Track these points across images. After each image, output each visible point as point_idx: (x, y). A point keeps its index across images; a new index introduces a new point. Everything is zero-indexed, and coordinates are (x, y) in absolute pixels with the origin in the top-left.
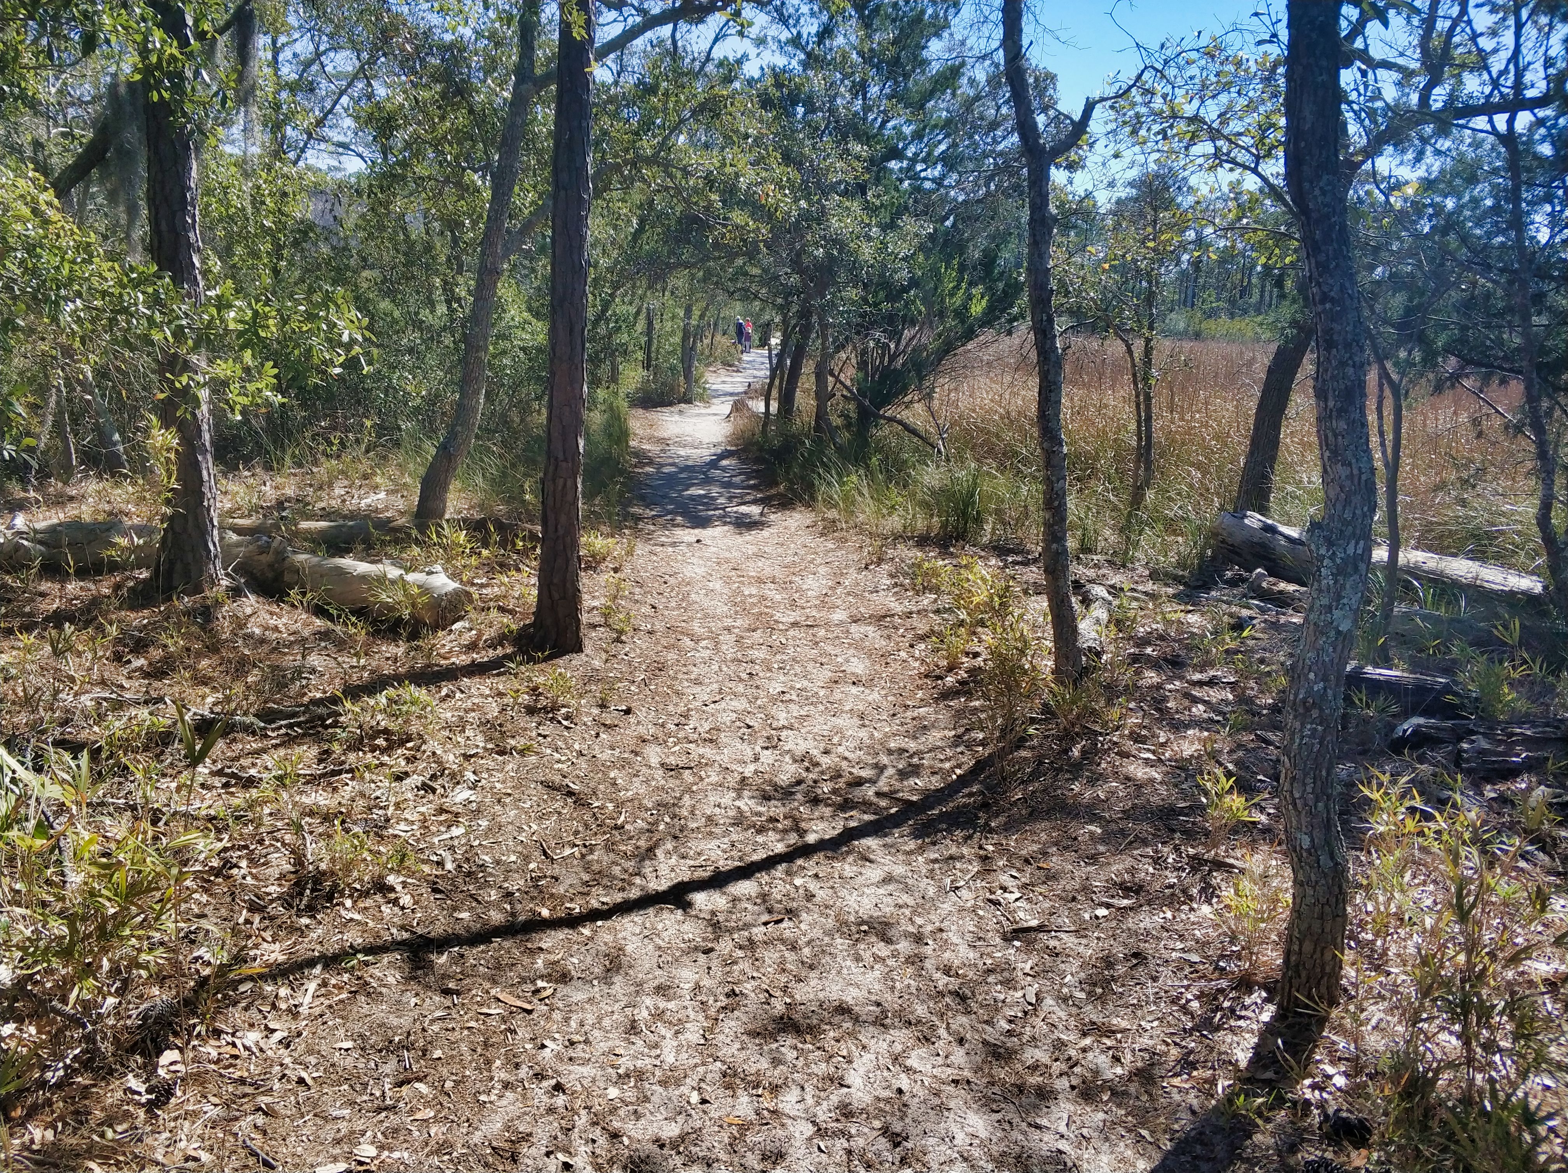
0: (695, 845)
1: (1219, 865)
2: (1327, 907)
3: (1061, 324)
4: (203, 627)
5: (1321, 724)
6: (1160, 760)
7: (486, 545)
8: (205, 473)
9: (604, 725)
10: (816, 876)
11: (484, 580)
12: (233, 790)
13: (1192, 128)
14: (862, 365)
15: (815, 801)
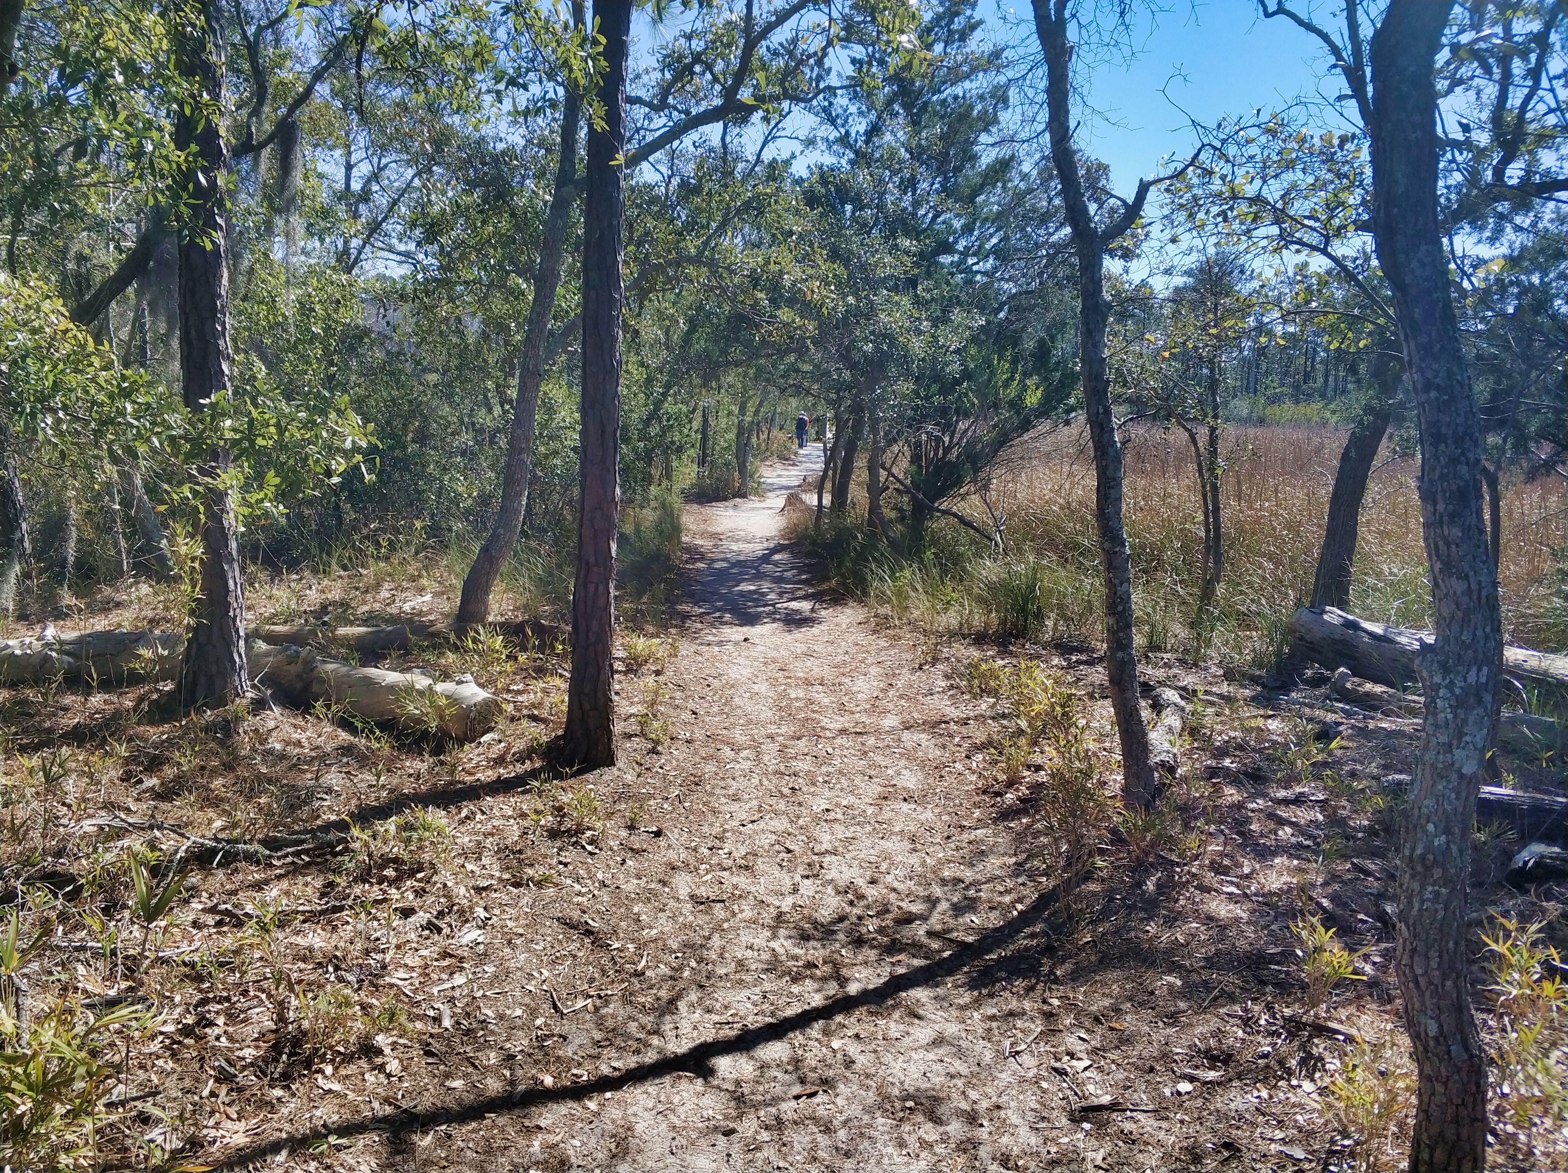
0: (722, 996)
1: (1321, 1030)
2: (1461, 1109)
3: (1119, 414)
4: (222, 743)
5: (1445, 885)
6: (1245, 895)
7: (524, 649)
8: (231, 583)
9: (632, 849)
10: (857, 1036)
11: (521, 687)
12: (225, 929)
13: (1254, 209)
14: (916, 459)
15: (859, 942)
